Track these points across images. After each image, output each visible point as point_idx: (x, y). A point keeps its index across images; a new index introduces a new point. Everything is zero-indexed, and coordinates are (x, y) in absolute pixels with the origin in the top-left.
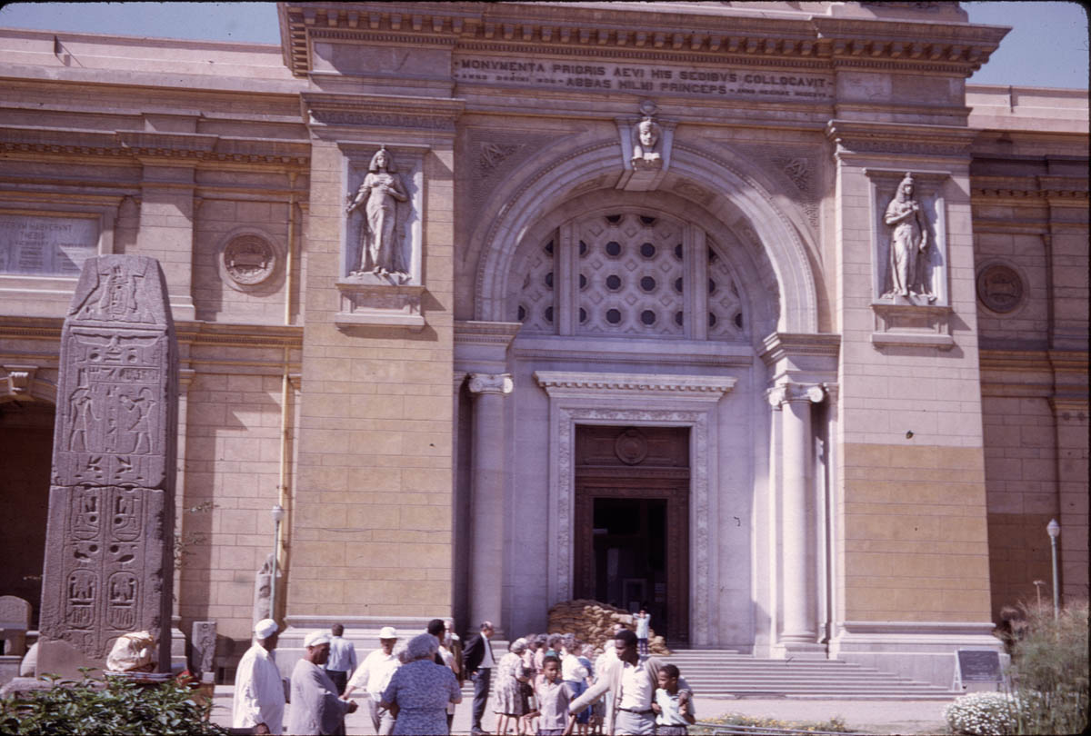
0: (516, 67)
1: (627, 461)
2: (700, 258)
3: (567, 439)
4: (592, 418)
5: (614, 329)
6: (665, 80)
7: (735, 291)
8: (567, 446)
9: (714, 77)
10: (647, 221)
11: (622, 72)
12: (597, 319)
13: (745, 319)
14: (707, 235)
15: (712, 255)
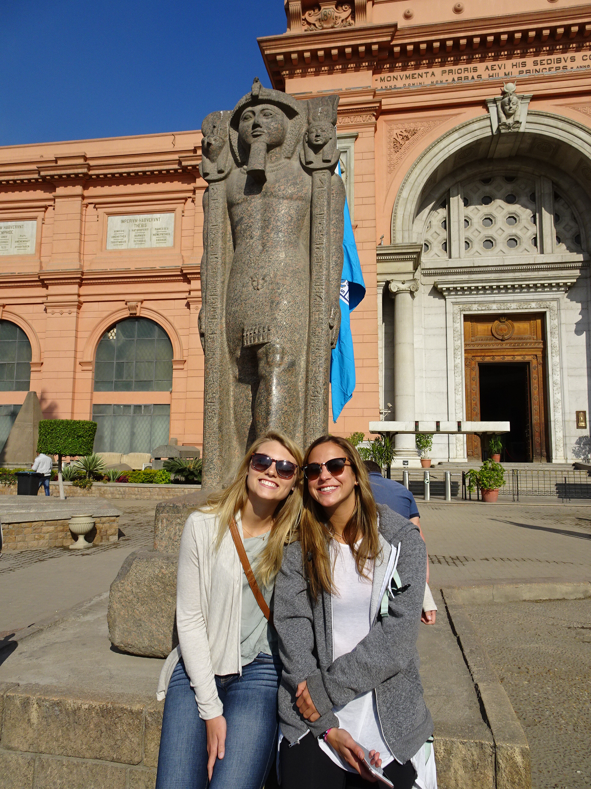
0: (415, 76)
1: (501, 338)
2: (548, 200)
3: (460, 324)
4: (475, 310)
5: (489, 252)
6: (521, 69)
7: (574, 219)
8: (459, 329)
9: (559, 61)
10: (510, 179)
11: (490, 68)
12: (477, 246)
13: (583, 237)
14: (553, 183)
15: (556, 197)
